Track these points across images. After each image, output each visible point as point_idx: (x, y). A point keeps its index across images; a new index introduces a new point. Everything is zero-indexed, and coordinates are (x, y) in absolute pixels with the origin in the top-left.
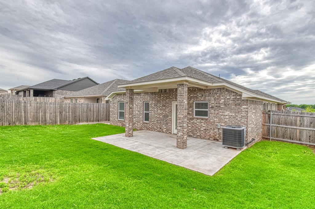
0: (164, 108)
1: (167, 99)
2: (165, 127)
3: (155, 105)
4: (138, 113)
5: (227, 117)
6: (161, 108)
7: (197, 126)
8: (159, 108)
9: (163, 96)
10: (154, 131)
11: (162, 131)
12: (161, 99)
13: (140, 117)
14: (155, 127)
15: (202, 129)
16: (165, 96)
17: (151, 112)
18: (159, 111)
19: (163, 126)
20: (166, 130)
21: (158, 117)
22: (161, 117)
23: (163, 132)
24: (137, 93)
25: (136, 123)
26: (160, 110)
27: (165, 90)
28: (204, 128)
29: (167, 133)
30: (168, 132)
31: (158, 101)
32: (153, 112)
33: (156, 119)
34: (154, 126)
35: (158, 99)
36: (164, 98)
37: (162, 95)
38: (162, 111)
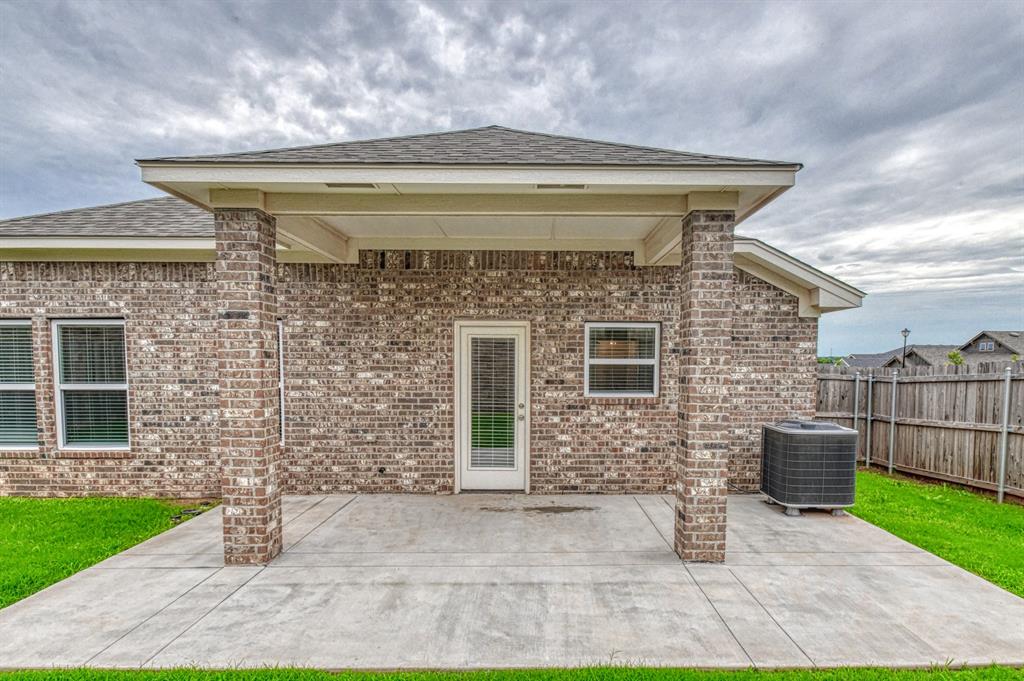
0: (404, 356)
1: (423, 306)
2: (410, 463)
3: (329, 343)
4: (189, 394)
5: (741, 388)
6: (377, 356)
7: (606, 438)
8: (365, 356)
9: (391, 292)
10: (328, 492)
11: (389, 487)
12: (379, 306)
13: (207, 418)
14: (335, 469)
15: (628, 450)
16: (409, 292)
17: (300, 382)
18: (361, 375)
19: (399, 456)
20: (416, 475)
21: (357, 407)
22: (379, 407)
23: (398, 490)
24: (164, 265)
25: (173, 456)
26: (372, 369)
27: (409, 259)
28: (641, 444)
29: (423, 492)
30: (433, 488)
31: (356, 320)
32: (313, 382)
33: (348, 425)
34: (328, 462)
35: (357, 305)
36: (400, 299)
37: (385, 286)
38: (391, 375)
